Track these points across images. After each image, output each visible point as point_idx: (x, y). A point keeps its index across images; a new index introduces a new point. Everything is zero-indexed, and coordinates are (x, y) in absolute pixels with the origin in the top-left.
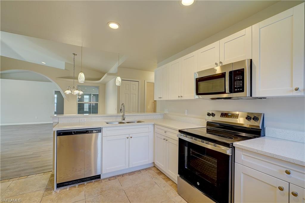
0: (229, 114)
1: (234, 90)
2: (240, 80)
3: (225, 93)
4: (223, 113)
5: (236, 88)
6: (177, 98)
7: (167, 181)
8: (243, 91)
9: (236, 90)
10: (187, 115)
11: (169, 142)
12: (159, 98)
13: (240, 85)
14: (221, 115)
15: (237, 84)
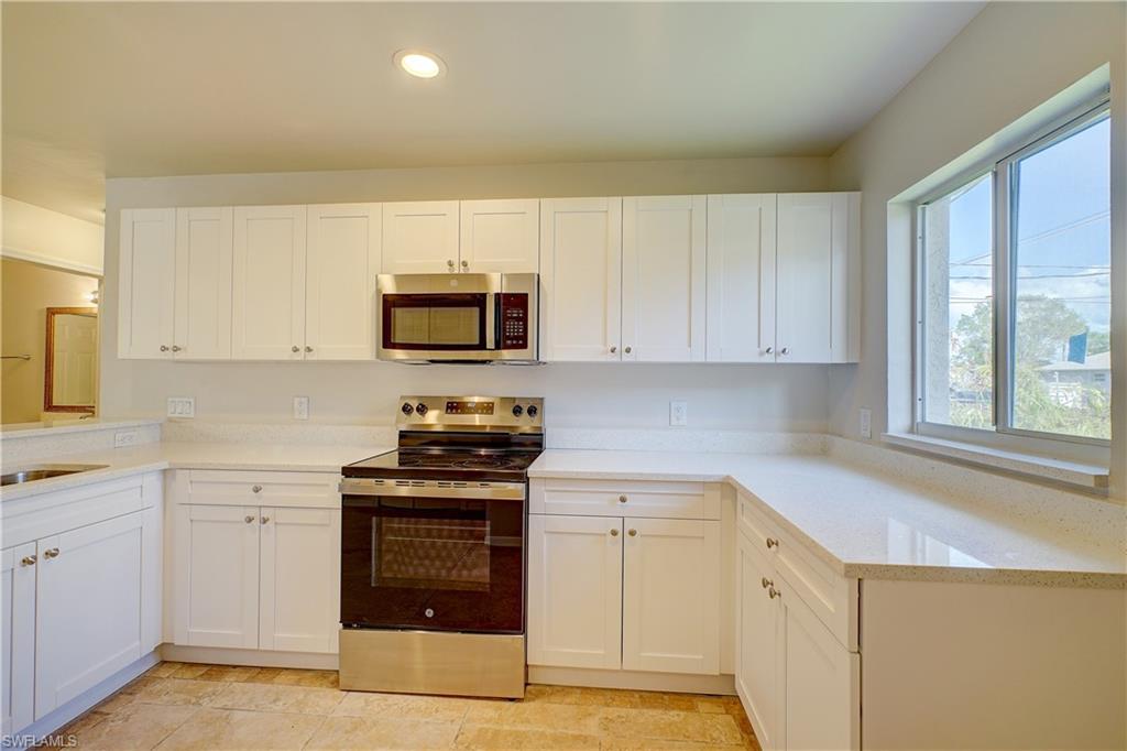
0: (469, 405)
1: (505, 342)
2: (518, 319)
3: (482, 346)
4: (452, 403)
5: (509, 338)
6: (287, 355)
7: (270, 681)
8: (524, 346)
9: (509, 342)
10: (305, 416)
11: (276, 523)
12: (164, 349)
13: (518, 332)
14: (448, 407)
15: (512, 328)
